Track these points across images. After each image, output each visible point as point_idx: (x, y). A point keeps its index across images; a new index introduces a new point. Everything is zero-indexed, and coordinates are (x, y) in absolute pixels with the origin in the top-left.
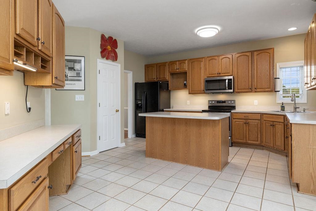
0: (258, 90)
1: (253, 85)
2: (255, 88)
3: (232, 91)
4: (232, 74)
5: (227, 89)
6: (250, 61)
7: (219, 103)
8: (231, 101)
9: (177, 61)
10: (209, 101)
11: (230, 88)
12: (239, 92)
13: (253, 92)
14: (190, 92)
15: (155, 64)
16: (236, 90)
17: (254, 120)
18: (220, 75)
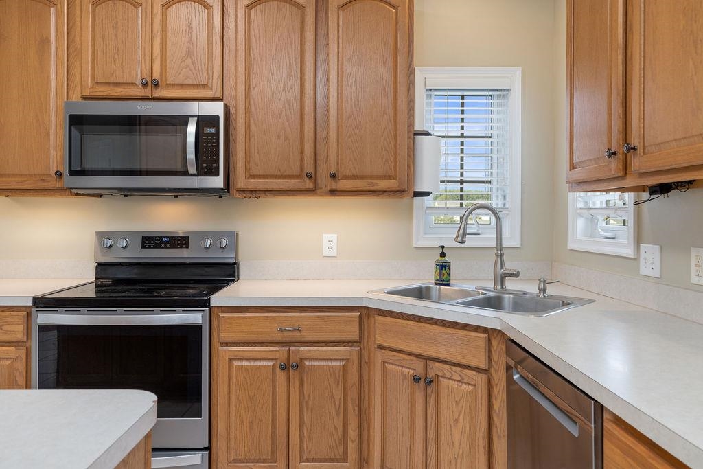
0: (344, 184)
1: (321, 158)
2: (333, 176)
3: (217, 182)
4: (218, 95)
5: (192, 170)
6: (309, 36)
7: (157, 246)
8: (218, 235)
10: (101, 235)
11: (207, 167)
12: (254, 193)
13: (322, 195)
16: (240, 181)
17: (327, 343)
18: (158, 94)
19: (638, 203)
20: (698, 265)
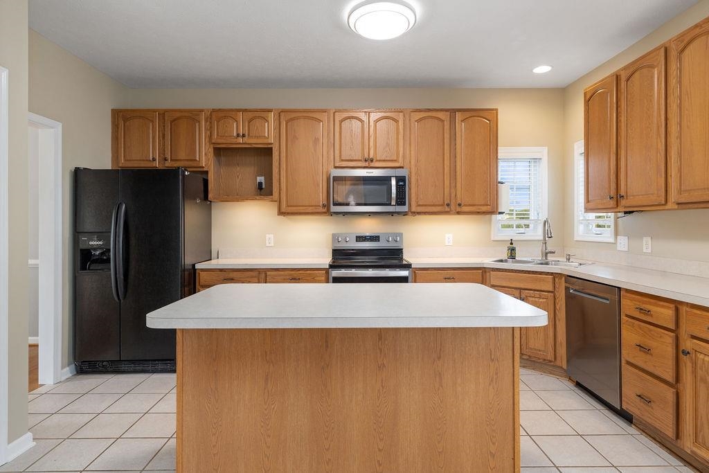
0: (464, 209)
1: (453, 197)
3: (405, 208)
4: (402, 165)
5: (393, 203)
7: (363, 241)
8: (394, 235)
9: (239, 110)
10: (334, 235)
11: (400, 202)
13: (453, 214)
14: (283, 210)
15: (154, 111)
16: (414, 208)
18: (372, 165)
19: (617, 218)
20: (647, 244)
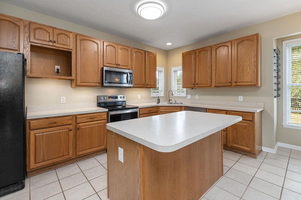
0: (148, 86)
4: (130, 68)
6: (143, 59)
10: (98, 97)
13: (145, 88)
14: (77, 84)
18: (119, 67)
20: (197, 97)
